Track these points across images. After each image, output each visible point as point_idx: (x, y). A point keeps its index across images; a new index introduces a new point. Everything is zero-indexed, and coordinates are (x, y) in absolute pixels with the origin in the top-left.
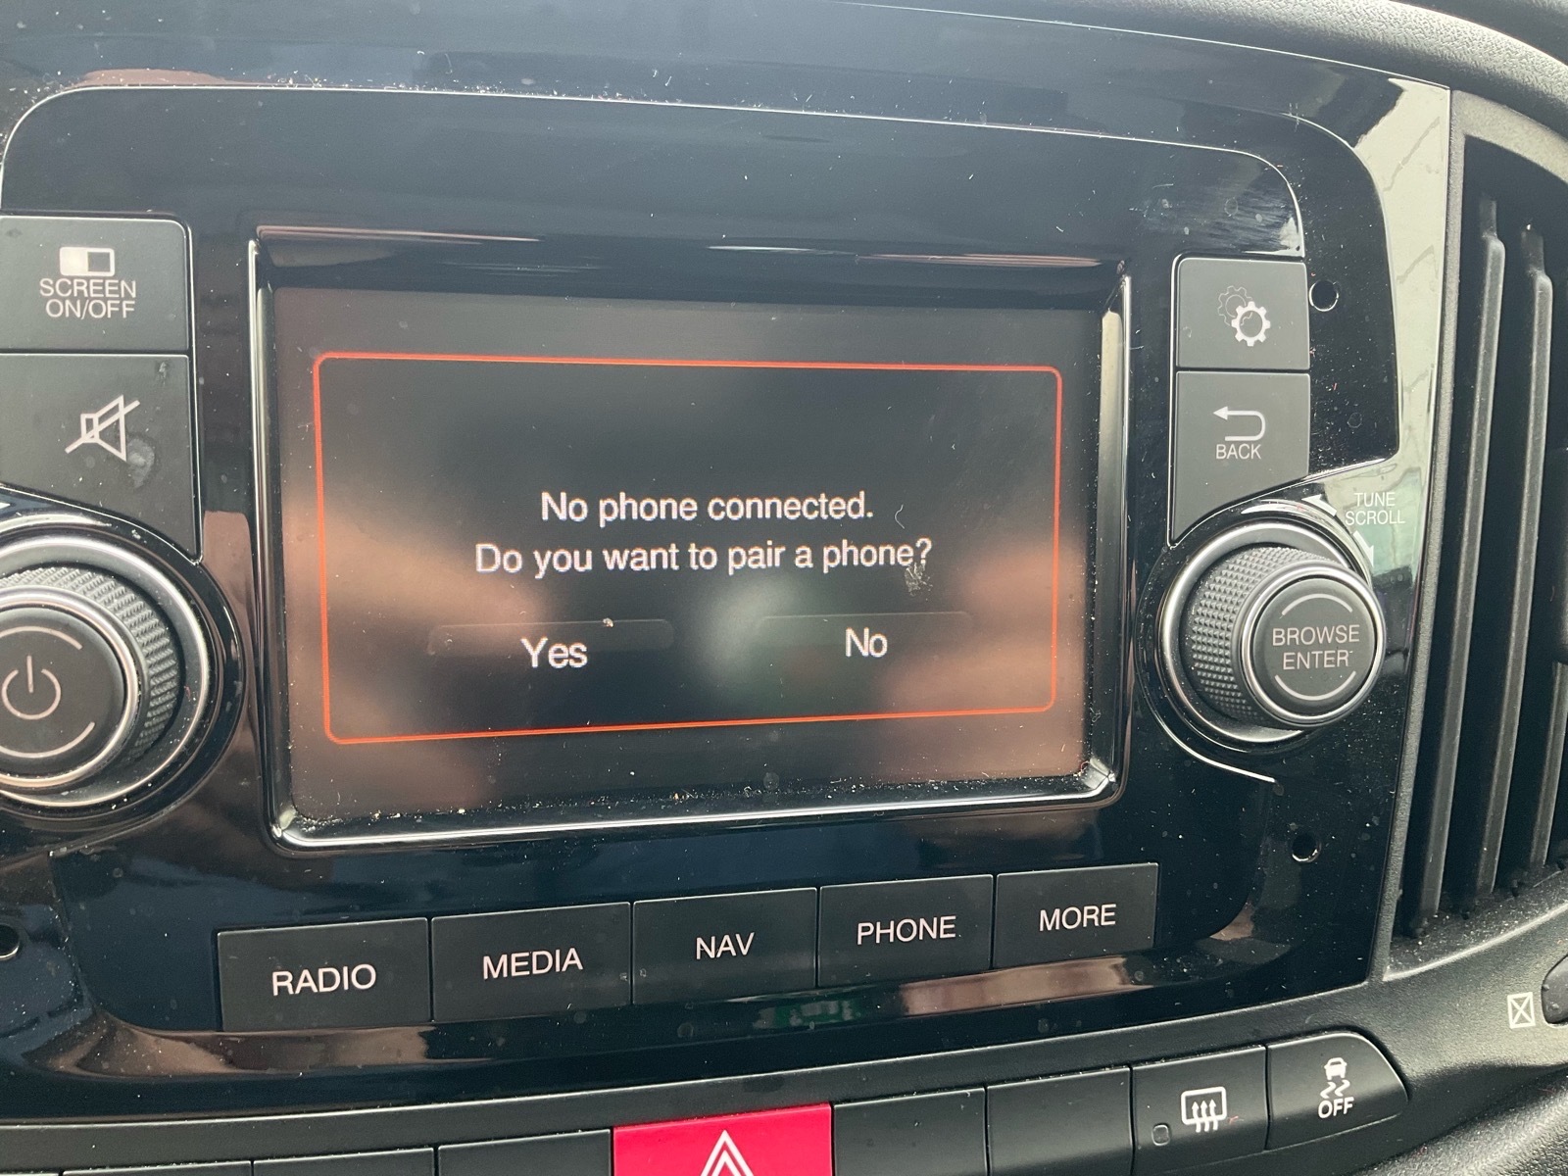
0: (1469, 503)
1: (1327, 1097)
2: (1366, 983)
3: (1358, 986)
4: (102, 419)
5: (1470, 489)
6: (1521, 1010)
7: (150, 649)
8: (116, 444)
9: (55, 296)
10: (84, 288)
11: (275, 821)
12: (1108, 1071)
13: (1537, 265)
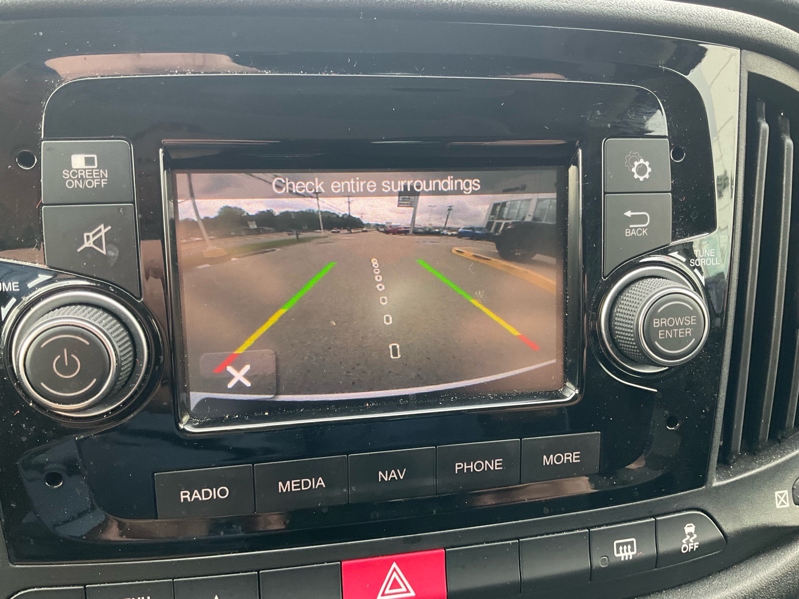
1: (686, 543)
2: (704, 487)
3: (700, 489)
4: (94, 235)
6: (782, 499)
7: (121, 343)
8: (101, 247)
9: (70, 178)
10: (83, 174)
11: (180, 421)
12: (578, 531)
13: (786, 134)
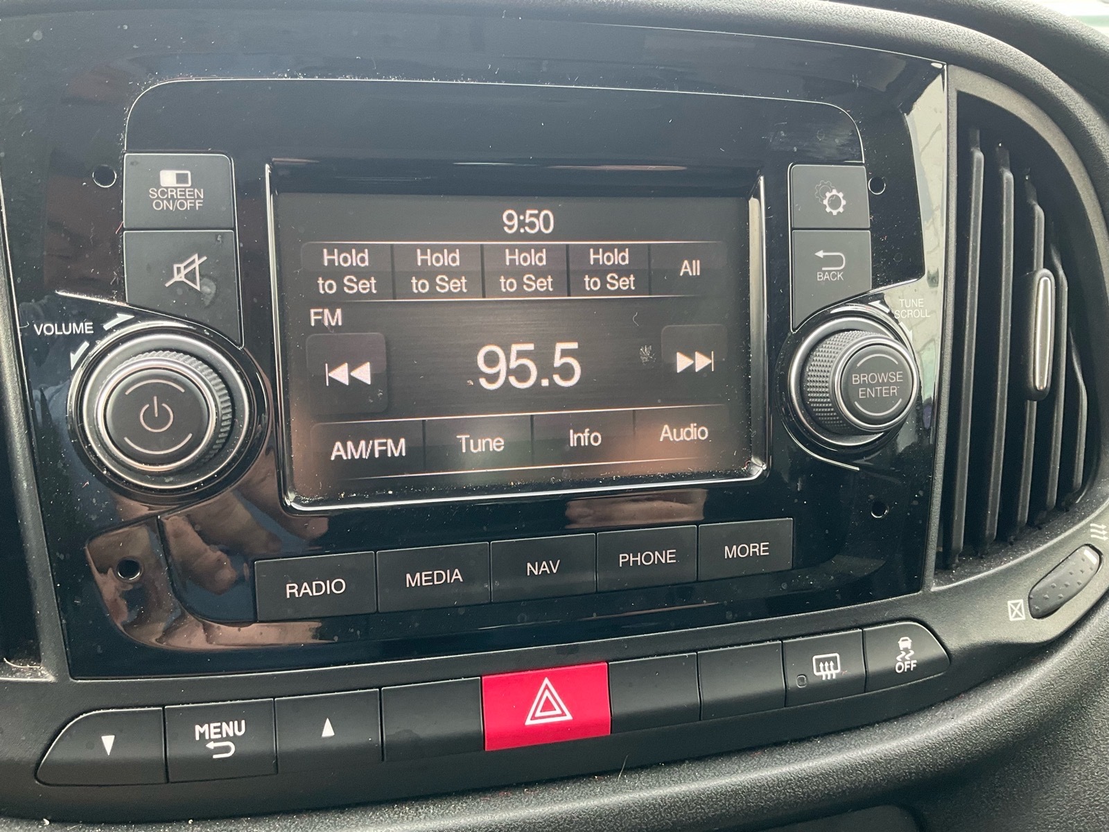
0: (968, 305)
1: (900, 660)
2: (921, 592)
3: (916, 594)
4: (185, 267)
5: (969, 297)
6: (1016, 610)
8: (194, 281)
9: (158, 198)
10: (174, 193)
11: (286, 497)
12: (767, 642)
13: (1004, 166)
